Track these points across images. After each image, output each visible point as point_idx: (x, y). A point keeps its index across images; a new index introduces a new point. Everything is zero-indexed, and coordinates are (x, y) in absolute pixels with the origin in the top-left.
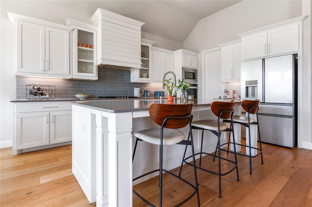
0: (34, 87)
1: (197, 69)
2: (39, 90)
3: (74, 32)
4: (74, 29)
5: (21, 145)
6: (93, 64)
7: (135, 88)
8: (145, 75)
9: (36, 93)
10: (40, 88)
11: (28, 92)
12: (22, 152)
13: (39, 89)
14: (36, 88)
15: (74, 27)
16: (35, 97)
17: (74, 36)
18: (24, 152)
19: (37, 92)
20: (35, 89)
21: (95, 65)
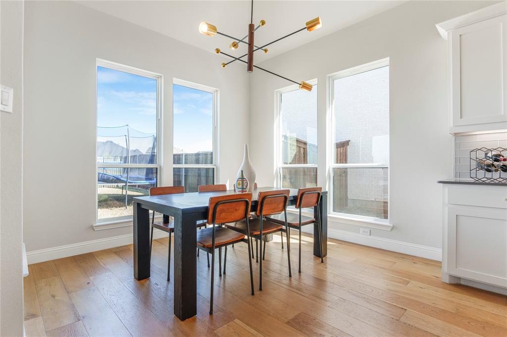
0: (486, 154)
2: (496, 160)
5: (456, 268)
9: (489, 166)
10: (500, 155)
11: (474, 164)
12: (459, 283)
13: (497, 158)
14: (490, 155)
16: (489, 175)
18: (462, 283)
19: (493, 165)
20: (489, 157)
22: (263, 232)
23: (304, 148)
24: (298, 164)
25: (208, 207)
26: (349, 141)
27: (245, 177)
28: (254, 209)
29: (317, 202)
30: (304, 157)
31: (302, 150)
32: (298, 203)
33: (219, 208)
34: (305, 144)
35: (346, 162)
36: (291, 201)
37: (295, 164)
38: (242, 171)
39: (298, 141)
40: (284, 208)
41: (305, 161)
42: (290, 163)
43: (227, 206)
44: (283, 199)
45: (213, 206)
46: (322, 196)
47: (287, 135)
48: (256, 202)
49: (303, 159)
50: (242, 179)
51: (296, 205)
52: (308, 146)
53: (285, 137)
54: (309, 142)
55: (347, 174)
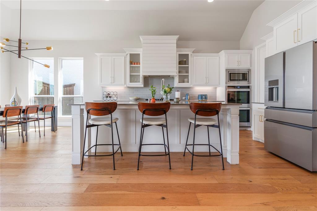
1: (250, 68)
3: (127, 56)
4: (127, 54)
6: (139, 75)
7: (176, 92)
8: (186, 80)
15: (127, 53)
17: (127, 58)
21: (141, 76)
22: (28, 121)
23: (48, 87)
24: (44, 95)
25: (3, 111)
26: (75, 84)
27: (16, 101)
28: (23, 112)
29: (52, 110)
30: (48, 91)
31: (46, 88)
32: (43, 110)
33: (8, 111)
34: (48, 85)
35: (73, 94)
36: (40, 109)
37: (42, 95)
38: (14, 98)
39: (43, 83)
40: (37, 112)
41: (48, 93)
42: (39, 95)
43: (12, 110)
44: (37, 108)
45: (6, 110)
46: (54, 108)
47: (37, 80)
48: (24, 110)
49: (47, 92)
50: (15, 101)
51: (42, 111)
52: (50, 86)
53: (36, 81)
54: (50, 84)
55: (74, 100)
